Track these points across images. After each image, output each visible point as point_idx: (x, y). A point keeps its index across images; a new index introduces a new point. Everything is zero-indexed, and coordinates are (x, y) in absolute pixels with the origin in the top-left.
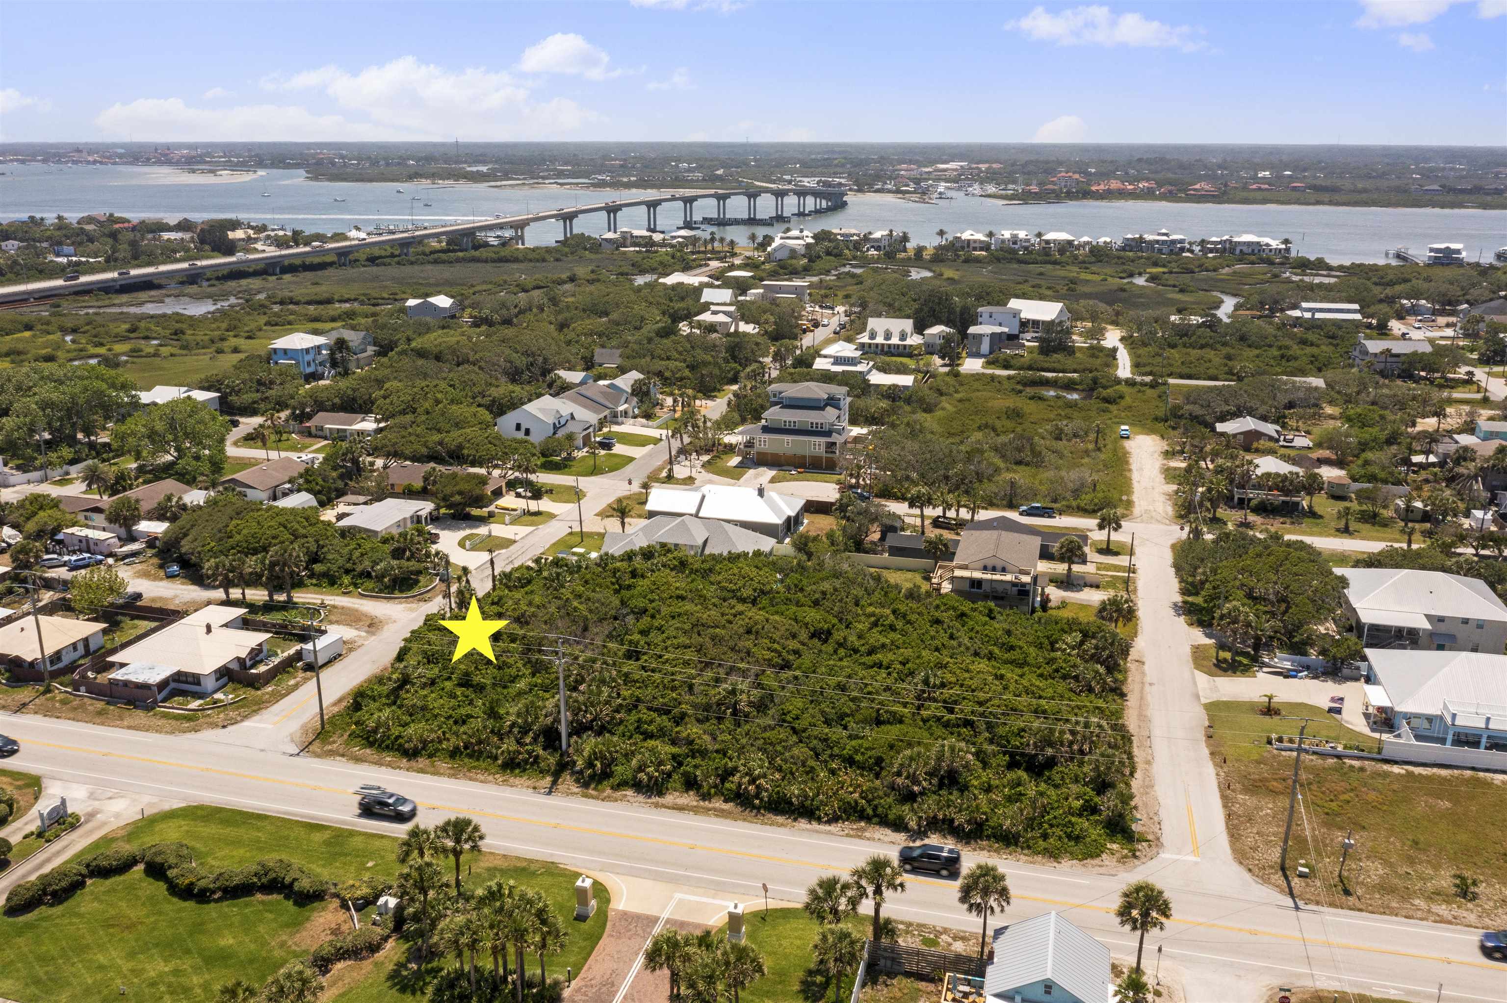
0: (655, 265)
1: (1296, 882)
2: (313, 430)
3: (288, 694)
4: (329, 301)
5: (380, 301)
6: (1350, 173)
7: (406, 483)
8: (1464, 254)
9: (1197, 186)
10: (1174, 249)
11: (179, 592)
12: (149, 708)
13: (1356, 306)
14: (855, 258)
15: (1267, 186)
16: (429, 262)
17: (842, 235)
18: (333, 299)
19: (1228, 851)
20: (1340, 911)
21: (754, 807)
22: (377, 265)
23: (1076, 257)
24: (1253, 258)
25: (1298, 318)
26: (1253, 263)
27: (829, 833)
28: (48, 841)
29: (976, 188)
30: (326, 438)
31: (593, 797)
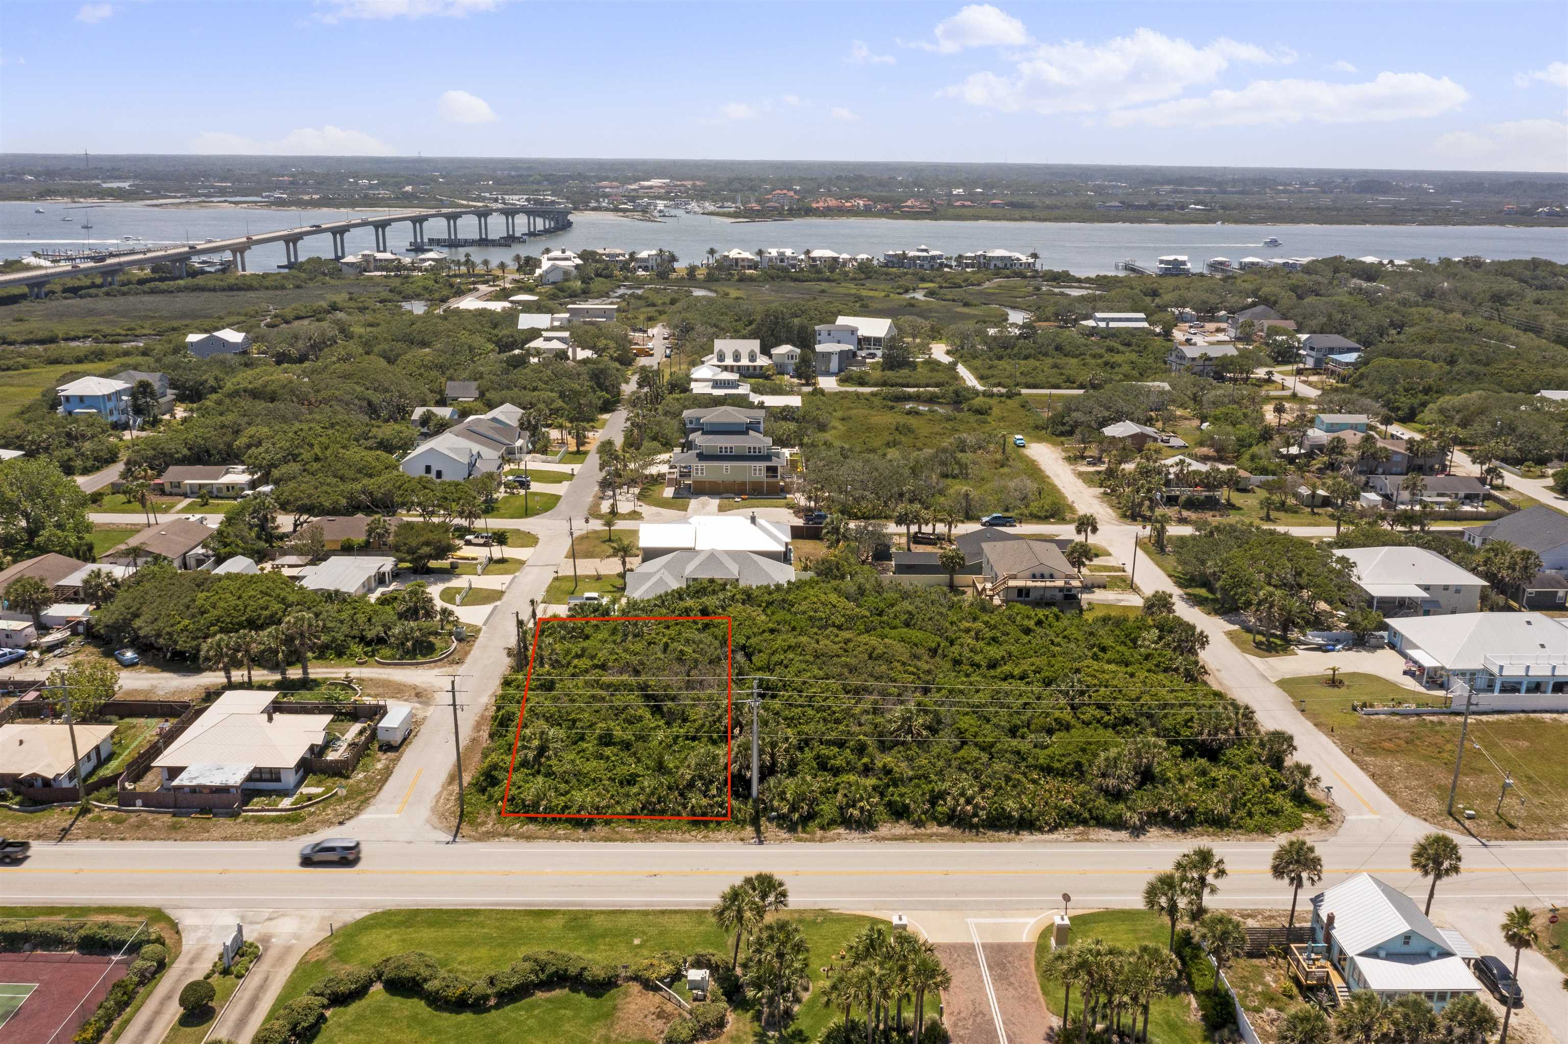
0: (419, 290)
1: (1467, 823)
2: (167, 488)
3: (385, 780)
4: (53, 340)
5: (120, 338)
6: (1033, 190)
7: (345, 538)
8: (1189, 265)
9: (909, 203)
10: (935, 265)
11: (155, 682)
12: (235, 815)
13: (1142, 315)
14: (626, 279)
15: (969, 203)
16: (144, 292)
17: (608, 255)
18: (57, 337)
19: (1397, 807)
20: (1515, 842)
21: (972, 827)
22: (81, 297)
23: (846, 274)
24: (1008, 272)
25: (1093, 328)
26: (1008, 277)
27: (1057, 841)
28: (239, 976)
29: (693, 205)
30: (186, 496)
31: (806, 840)
